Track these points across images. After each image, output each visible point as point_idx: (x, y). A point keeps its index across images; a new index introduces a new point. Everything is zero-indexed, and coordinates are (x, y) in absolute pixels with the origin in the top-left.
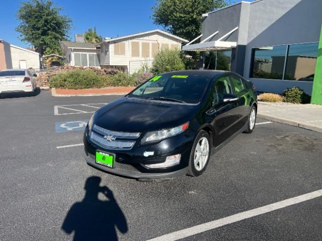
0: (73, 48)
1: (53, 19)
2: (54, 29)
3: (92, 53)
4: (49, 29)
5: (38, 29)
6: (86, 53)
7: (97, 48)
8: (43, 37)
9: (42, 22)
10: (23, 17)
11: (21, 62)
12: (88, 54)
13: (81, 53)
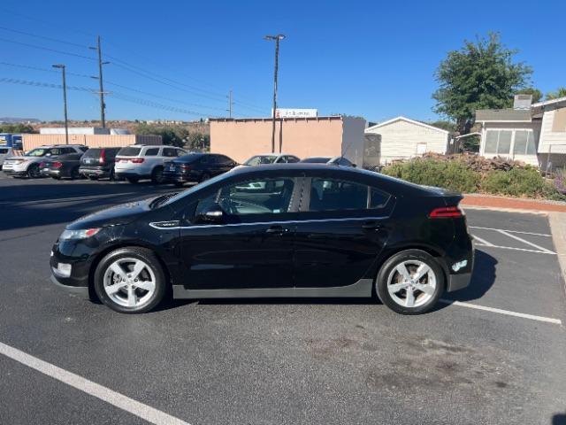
0: (484, 122)
1: (494, 72)
2: (491, 89)
3: (523, 130)
4: (481, 91)
5: (463, 92)
6: (512, 129)
7: (534, 119)
8: (467, 105)
9: (472, 79)
10: (444, 76)
11: (420, 145)
12: (514, 131)
13: (500, 130)
